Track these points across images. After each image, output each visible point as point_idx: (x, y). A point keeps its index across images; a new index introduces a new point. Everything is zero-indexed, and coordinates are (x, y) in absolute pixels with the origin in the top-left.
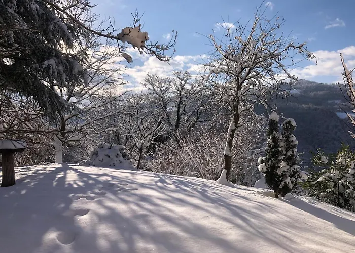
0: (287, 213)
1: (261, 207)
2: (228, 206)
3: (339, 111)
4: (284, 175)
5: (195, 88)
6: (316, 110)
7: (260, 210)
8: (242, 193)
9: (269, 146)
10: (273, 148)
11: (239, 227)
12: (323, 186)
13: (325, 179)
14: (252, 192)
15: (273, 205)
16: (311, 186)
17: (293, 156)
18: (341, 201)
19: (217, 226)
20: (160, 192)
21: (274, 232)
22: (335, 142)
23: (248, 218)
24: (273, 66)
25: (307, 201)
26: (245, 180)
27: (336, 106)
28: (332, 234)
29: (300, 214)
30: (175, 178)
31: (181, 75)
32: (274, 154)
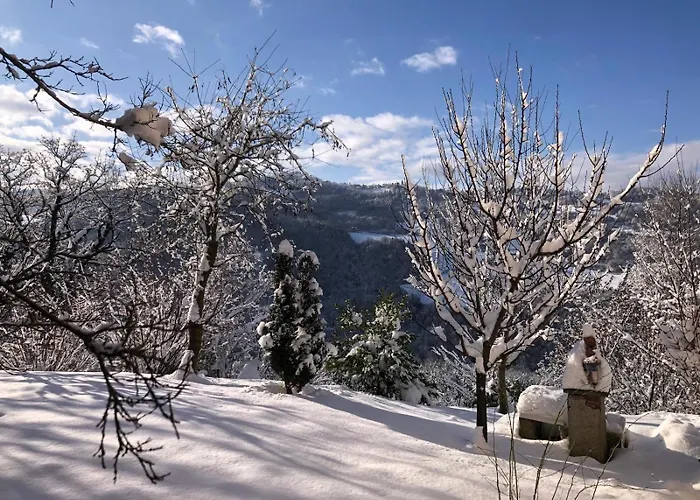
0: (318, 418)
1: (272, 413)
2: (216, 421)
3: (354, 231)
4: (302, 352)
5: (95, 179)
6: (320, 227)
7: (274, 420)
8: (231, 393)
9: (278, 301)
10: (285, 304)
11: (251, 455)
12: (356, 363)
13: (360, 352)
14: (247, 389)
15: (290, 407)
16: (338, 365)
17: (315, 316)
18: (382, 385)
19: (211, 462)
20: (61, 413)
21: (308, 453)
22: (349, 283)
23: (259, 436)
24: (280, 156)
25: (338, 393)
26: (215, 367)
27: (349, 222)
28: (388, 440)
29: (336, 416)
30: (79, 378)
31: (61, 147)
32: (285, 316)
